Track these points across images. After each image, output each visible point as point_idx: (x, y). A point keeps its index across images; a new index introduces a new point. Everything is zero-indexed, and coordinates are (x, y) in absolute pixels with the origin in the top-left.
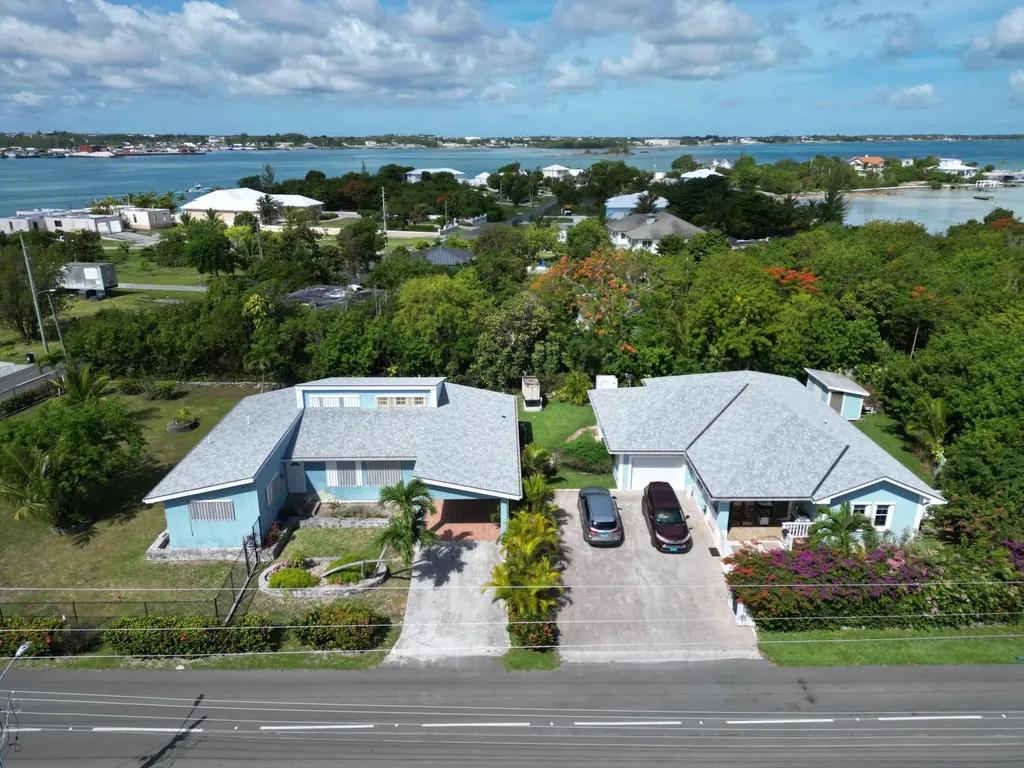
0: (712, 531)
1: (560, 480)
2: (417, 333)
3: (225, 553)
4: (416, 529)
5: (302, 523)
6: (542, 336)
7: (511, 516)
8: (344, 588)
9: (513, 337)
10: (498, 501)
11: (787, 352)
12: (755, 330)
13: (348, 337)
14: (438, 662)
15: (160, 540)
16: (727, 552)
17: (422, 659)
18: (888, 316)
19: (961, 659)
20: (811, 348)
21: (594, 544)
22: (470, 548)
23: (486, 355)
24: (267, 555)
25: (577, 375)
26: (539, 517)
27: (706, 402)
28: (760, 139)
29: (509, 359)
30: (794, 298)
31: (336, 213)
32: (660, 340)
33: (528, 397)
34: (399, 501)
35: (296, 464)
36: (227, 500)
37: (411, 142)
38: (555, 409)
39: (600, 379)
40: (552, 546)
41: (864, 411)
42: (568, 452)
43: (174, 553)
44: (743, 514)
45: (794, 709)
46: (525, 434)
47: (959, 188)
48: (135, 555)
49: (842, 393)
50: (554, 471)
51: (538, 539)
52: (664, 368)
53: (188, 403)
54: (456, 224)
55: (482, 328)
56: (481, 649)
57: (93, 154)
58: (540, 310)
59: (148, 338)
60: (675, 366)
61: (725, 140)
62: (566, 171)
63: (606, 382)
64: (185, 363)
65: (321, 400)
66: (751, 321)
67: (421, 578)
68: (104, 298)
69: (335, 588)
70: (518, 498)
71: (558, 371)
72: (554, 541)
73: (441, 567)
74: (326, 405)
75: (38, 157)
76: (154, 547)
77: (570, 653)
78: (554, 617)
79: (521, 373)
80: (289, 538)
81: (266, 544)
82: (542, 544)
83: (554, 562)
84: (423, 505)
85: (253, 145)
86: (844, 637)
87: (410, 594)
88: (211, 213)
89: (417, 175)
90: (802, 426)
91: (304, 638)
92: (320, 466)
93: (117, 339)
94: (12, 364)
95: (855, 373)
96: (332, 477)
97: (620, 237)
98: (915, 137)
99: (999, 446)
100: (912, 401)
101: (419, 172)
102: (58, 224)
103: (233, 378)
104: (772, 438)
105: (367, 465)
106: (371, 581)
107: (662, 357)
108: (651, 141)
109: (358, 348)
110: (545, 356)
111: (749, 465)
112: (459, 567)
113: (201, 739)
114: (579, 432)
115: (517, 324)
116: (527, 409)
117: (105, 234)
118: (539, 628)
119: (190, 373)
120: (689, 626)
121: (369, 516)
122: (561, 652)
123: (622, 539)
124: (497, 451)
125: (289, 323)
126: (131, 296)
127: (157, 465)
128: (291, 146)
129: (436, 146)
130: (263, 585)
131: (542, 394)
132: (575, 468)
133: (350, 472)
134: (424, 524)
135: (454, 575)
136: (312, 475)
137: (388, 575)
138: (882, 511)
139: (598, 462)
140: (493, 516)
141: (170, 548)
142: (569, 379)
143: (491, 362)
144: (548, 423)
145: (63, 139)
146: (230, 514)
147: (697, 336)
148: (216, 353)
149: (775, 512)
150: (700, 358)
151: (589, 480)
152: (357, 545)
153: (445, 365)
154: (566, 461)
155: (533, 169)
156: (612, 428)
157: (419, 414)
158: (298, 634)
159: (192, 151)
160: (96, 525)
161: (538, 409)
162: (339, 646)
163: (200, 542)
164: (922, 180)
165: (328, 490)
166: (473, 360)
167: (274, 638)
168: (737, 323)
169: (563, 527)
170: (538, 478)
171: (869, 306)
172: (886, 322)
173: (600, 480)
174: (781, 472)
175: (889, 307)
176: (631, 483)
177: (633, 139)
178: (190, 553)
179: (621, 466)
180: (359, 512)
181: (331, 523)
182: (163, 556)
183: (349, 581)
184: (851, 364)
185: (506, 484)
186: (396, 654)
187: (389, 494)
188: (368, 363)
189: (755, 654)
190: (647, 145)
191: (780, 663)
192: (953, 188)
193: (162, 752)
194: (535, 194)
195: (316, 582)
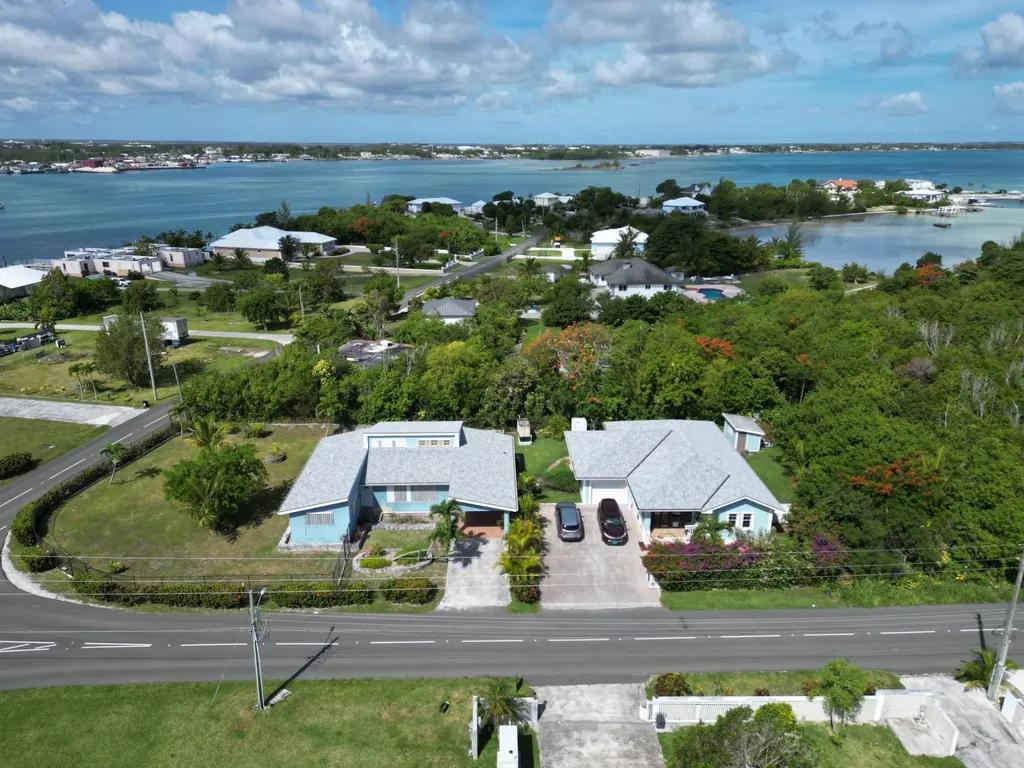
0: (641, 531)
1: (544, 497)
2: (440, 388)
3: (328, 546)
4: (453, 530)
5: (373, 527)
6: (532, 389)
7: (511, 522)
8: (407, 567)
9: (511, 390)
10: (502, 512)
11: (708, 402)
12: (685, 386)
13: (390, 391)
14: (468, 610)
15: (284, 539)
16: (647, 543)
17: (459, 608)
18: (784, 375)
19: (778, 607)
20: (726, 399)
21: (565, 540)
22: (485, 544)
23: (491, 403)
24: (354, 548)
25: (557, 417)
26: (529, 523)
27: (643, 444)
28: (749, 148)
29: (509, 406)
30: (715, 361)
31: (347, 247)
32: (619, 393)
33: (522, 435)
34: (442, 513)
35: (366, 487)
36: (329, 512)
37: (405, 153)
38: (541, 443)
39: (575, 420)
40: (537, 541)
41: (762, 445)
42: (549, 478)
43: (295, 547)
44: (659, 520)
45: (675, 633)
46: (520, 464)
47: (924, 213)
48: (270, 548)
49: (746, 433)
50: (540, 491)
51: (528, 536)
52: (620, 415)
53: (274, 440)
54: (457, 261)
55: (487, 383)
56: (494, 602)
57: (95, 170)
58: (530, 370)
59: (244, 392)
60: (630, 411)
61: (715, 149)
62: (556, 199)
63: (579, 424)
64: (269, 410)
65: (380, 442)
66: (682, 380)
67: (455, 561)
68: (179, 346)
69: (402, 567)
70: (515, 511)
71: (545, 414)
72: (538, 538)
73: (467, 554)
74: (383, 446)
75: (43, 172)
76: (282, 542)
77: (546, 605)
78: (538, 583)
79: (516, 415)
80: (366, 537)
81: (353, 540)
82: (531, 539)
83: (538, 552)
84: (457, 515)
85: (250, 156)
86: (713, 594)
87: (449, 570)
88: (239, 252)
89: (418, 205)
90: (701, 462)
91: (388, 596)
92: (383, 489)
93: (221, 393)
94: (132, 409)
95: (761, 416)
96: (391, 496)
97: (600, 280)
98: (902, 146)
99: (824, 475)
100: (787, 440)
101: (420, 201)
102: (105, 265)
103: (303, 421)
104: (680, 470)
105: (413, 488)
106: (423, 563)
107: (619, 405)
108: (642, 152)
109: (397, 398)
110: (534, 404)
111: (664, 489)
112: (478, 554)
113: (339, 648)
114: (558, 462)
115: (513, 381)
116: (521, 443)
117: (148, 274)
118: (529, 589)
119: (273, 417)
120: (621, 588)
121: (417, 522)
122: (542, 604)
123: (582, 537)
124: (501, 478)
125: (346, 380)
126: (199, 344)
127: (267, 488)
128: (288, 157)
129: (430, 157)
130: (356, 565)
131: (532, 432)
132: (554, 488)
133: (403, 493)
134: (456, 527)
135: (475, 560)
136: (377, 495)
137: (433, 560)
138: (747, 517)
139: (568, 485)
140: (499, 522)
141: (291, 544)
142: (552, 421)
143: (494, 408)
144: (536, 454)
145: (60, 150)
146: (330, 521)
147: (643, 390)
148: (292, 403)
149: (682, 518)
150: (648, 405)
151: (563, 497)
152: (411, 541)
153: (460, 411)
154: (547, 483)
155: (526, 198)
156: (579, 461)
157: (448, 452)
158: (384, 593)
159: (193, 166)
160: (239, 529)
161: (529, 443)
162: (409, 601)
163: (311, 539)
164: (891, 204)
165: (388, 504)
166: (481, 406)
167: (370, 597)
168: (673, 381)
169: (545, 529)
170: (528, 497)
171: (769, 368)
172: (782, 379)
173: (571, 497)
174: (684, 492)
175: (783, 369)
176: (590, 500)
177: (625, 149)
178: (306, 546)
179: (584, 488)
180: (409, 519)
181: (392, 526)
182: (288, 548)
183: (409, 563)
184: (757, 410)
185: (508, 501)
186: (442, 605)
187: (436, 509)
188: (405, 409)
189: (658, 604)
190: (638, 155)
191: (671, 608)
192: (918, 213)
193: (319, 655)
194: (527, 223)
195: (388, 564)
